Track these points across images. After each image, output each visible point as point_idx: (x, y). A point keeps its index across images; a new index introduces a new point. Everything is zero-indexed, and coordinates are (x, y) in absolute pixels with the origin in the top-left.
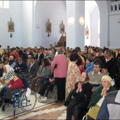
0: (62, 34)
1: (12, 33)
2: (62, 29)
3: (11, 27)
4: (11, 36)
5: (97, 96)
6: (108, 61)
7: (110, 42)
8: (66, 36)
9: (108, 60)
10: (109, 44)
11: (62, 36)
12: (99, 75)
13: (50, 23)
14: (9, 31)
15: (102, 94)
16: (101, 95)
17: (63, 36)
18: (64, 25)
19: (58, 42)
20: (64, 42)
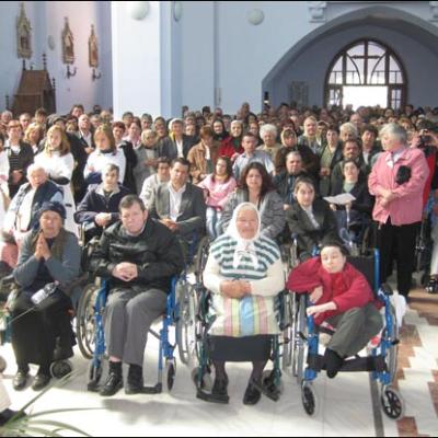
0: (24, 62)
2: (22, 39)
7: (220, 91)
8: (45, 70)
10: (217, 99)
11: (24, 69)
17: (28, 68)
18: (29, 23)
19: (16, 93)
20: (42, 94)
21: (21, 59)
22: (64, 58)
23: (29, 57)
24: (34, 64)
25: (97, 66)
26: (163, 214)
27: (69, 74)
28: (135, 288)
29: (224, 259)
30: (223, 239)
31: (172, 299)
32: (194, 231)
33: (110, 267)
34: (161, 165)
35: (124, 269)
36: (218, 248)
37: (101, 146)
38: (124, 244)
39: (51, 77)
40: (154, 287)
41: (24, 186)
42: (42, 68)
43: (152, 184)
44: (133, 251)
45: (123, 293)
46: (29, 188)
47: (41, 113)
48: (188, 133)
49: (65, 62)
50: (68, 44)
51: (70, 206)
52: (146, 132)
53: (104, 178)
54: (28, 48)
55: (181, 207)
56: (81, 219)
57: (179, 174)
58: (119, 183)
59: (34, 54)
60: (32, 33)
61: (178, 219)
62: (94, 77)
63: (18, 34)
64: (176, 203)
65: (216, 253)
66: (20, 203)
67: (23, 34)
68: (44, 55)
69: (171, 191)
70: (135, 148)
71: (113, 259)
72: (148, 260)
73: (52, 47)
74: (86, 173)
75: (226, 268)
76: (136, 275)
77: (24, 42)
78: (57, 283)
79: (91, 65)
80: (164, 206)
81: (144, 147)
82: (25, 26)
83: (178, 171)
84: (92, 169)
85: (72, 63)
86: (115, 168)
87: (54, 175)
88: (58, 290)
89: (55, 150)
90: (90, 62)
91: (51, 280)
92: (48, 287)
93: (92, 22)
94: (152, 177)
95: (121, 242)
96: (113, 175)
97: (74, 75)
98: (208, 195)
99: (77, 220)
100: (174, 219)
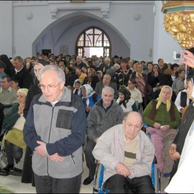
5: (13, 116)
6: (18, 73)
7: (15, 48)
9: (19, 71)
12: (9, 92)
15: (19, 112)
16: (18, 114)
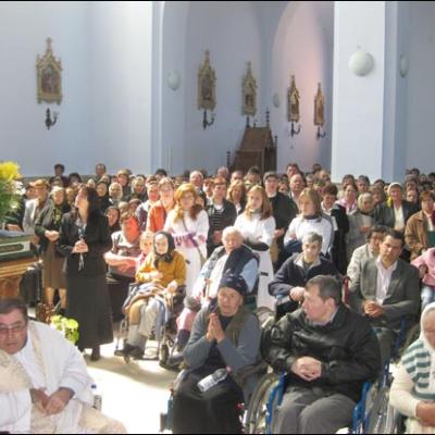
0: (248, 119)
1: (53, 108)
2: (247, 96)
3: (49, 82)
4: (49, 123)
8: (268, 127)
11: (248, 126)
13: (210, 68)
14: (40, 101)
17: (252, 125)
18: (254, 81)
19: (238, 149)
20: (263, 151)
21: (246, 117)
22: (289, 116)
23: (253, 114)
24: (258, 121)
25: (322, 125)
26: (368, 294)
27: (293, 132)
28: (317, 390)
29: (419, 375)
30: (417, 347)
31: (362, 410)
32: (403, 317)
33: (290, 360)
34: (374, 234)
35: (306, 366)
36: (411, 359)
37: (305, 210)
38: (310, 333)
39: (273, 134)
40: (339, 392)
41: (218, 250)
42: (265, 125)
43: (362, 255)
44: (319, 344)
45: (300, 395)
46: (223, 252)
47: (255, 171)
48: (409, 199)
49: (290, 119)
50: (294, 101)
51: (266, 274)
52: (363, 197)
53: (304, 247)
54: (253, 105)
55: (390, 288)
56: (276, 292)
57: (390, 249)
58: (321, 254)
59: (258, 112)
60: (257, 91)
61: (386, 302)
62: (319, 135)
63: (243, 91)
64: (384, 283)
65: (409, 365)
66: (211, 268)
67: (249, 92)
68: (268, 113)
69: (380, 268)
70: (349, 213)
71: (295, 351)
72: (336, 358)
73: (277, 105)
74: (287, 240)
75: (422, 386)
76: (319, 375)
77: (249, 99)
78: (229, 369)
79: (316, 123)
80: (370, 284)
81: (359, 212)
82: (250, 85)
83: (388, 245)
84: (294, 236)
85: (297, 121)
86: (317, 238)
87: (252, 240)
88: (229, 378)
89: (256, 212)
90: (315, 120)
91: (223, 366)
92: (218, 373)
93: (319, 81)
94: (363, 247)
95: (306, 331)
96: (314, 247)
97: (297, 133)
98: (427, 272)
99: (271, 292)
100: (380, 301)
